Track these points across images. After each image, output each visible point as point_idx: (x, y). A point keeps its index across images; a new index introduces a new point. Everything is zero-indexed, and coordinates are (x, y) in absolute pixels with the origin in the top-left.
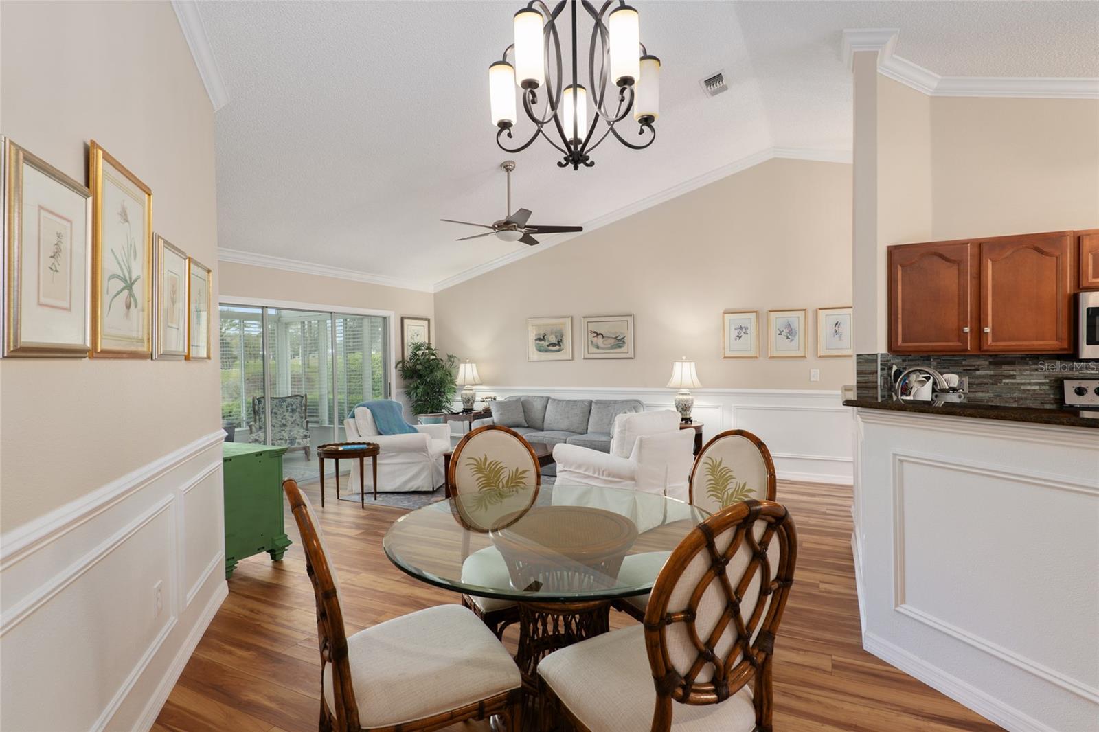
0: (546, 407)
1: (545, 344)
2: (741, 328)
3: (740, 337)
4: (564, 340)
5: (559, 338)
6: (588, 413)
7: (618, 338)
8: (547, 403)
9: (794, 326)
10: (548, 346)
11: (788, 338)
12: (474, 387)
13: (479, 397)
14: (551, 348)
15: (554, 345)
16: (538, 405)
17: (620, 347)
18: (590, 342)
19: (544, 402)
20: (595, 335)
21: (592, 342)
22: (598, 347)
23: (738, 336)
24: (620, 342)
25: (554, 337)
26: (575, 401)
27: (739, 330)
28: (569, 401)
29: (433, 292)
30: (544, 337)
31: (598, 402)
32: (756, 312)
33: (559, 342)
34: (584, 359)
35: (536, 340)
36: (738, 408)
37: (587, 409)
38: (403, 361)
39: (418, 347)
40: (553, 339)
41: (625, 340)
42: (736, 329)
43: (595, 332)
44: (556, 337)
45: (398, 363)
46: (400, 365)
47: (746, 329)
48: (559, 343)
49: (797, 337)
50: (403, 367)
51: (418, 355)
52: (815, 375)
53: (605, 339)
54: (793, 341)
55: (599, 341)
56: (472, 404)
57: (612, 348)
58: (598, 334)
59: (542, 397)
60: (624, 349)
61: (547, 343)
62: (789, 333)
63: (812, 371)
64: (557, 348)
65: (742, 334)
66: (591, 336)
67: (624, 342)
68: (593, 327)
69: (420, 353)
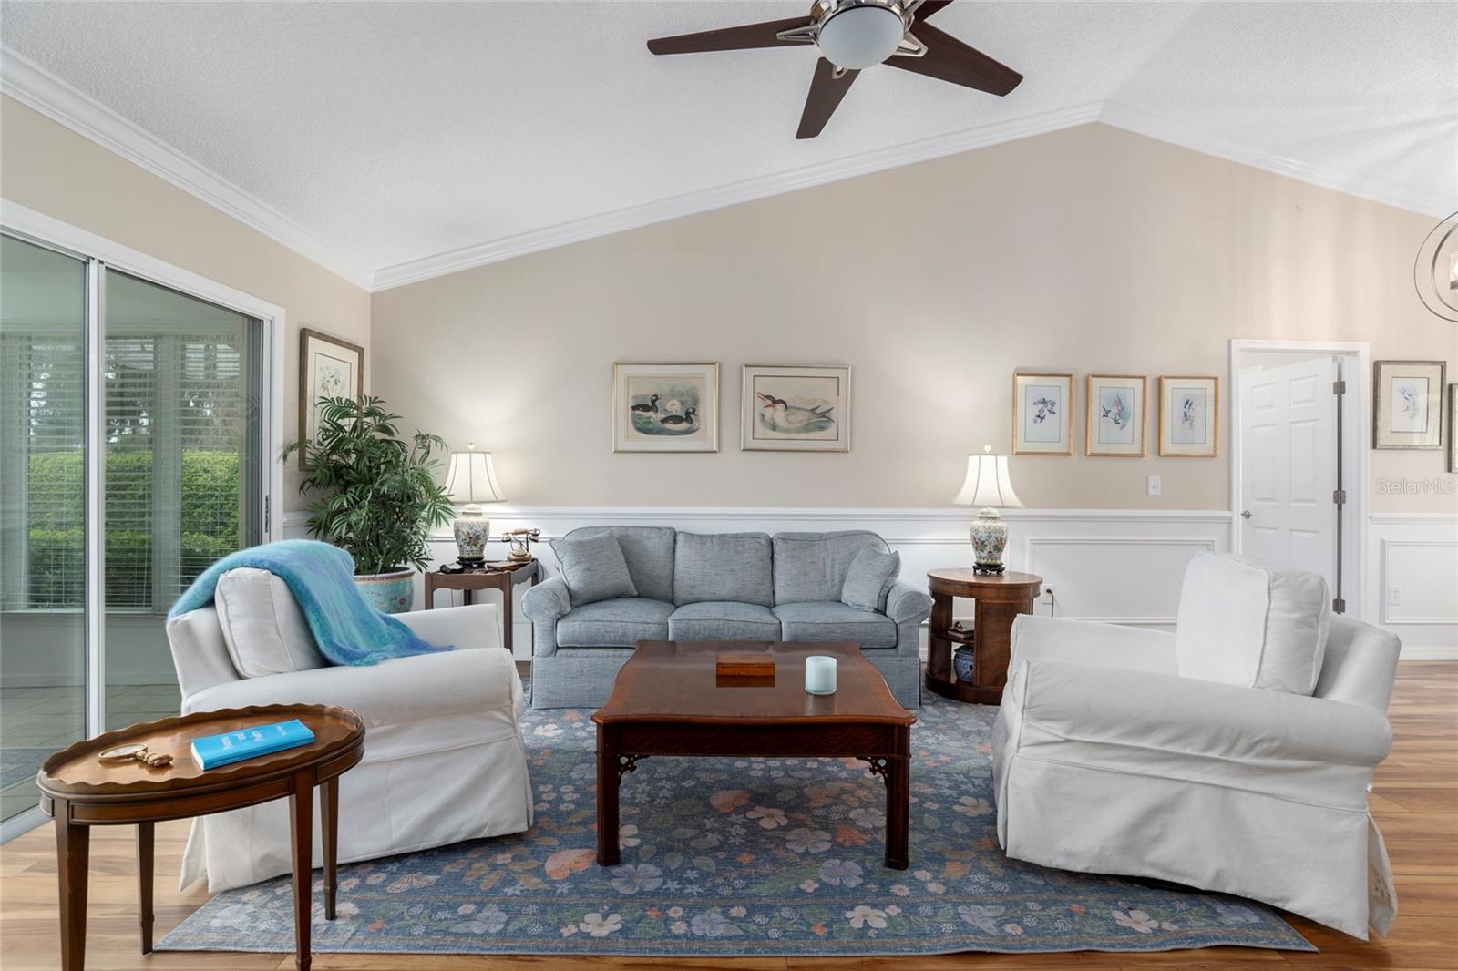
0: (674, 551)
1: (655, 417)
2: (1044, 402)
3: (1042, 419)
4: (700, 410)
5: (689, 405)
6: (769, 561)
7: (818, 411)
8: (675, 541)
9: (1128, 403)
10: (664, 421)
11: (1117, 423)
12: (485, 508)
13: (497, 530)
14: (669, 426)
15: (677, 419)
16: (657, 547)
17: (822, 428)
18: (758, 418)
19: (668, 539)
20: (770, 402)
21: (763, 416)
22: (774, 428)
23: (1039, 416)
24: (820, 419)
25: (676, 402)
26: (737, 537)
27: (1040, 406)
28: (723, 537)
29: (370, 290)
30: (653, 402)
31: (786, 538)
32: (1070, 376)
33: (688, 413)
34: (744, 450)
35: (634, 408)
36: (1036, 543)
37: (767, 552)
38: (302, 441)
39: (342, 409)
40: (675, 408)
41: (833, 415)
42: (1035, 404)
43: (768, 397)
44: (682, 403)
45: (292, 448)
46: (294, 454)
47: (1053, 404)
48: (689, 416)
49: (1130, 421)
50: (302, 458)
51: (341, 428)
52: (1155, 484)
53: (790, 411)
54: (1125, 429)
55: (779, 414)
56: (481, 550)
57: (807, 428)
58: (775, 402)
59: (660, 529)
60: (830, 432)
61: (660, 416)
62: (1118, 414)
63: (1150, 477)
64: (684, 425)
65: (1046, 412)
66: (760, 404)
67: (830, 420)
68: (767, 386)
69: (348, 423)
